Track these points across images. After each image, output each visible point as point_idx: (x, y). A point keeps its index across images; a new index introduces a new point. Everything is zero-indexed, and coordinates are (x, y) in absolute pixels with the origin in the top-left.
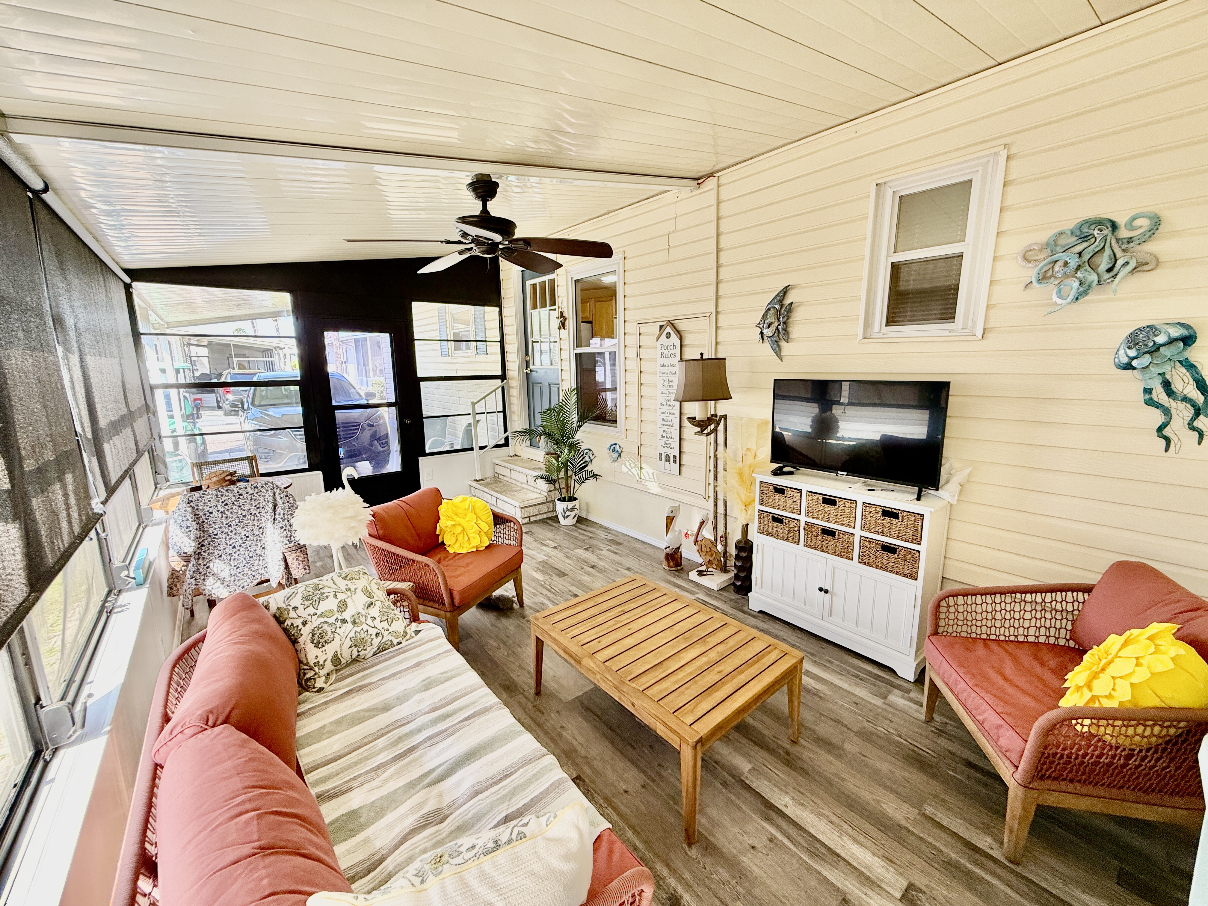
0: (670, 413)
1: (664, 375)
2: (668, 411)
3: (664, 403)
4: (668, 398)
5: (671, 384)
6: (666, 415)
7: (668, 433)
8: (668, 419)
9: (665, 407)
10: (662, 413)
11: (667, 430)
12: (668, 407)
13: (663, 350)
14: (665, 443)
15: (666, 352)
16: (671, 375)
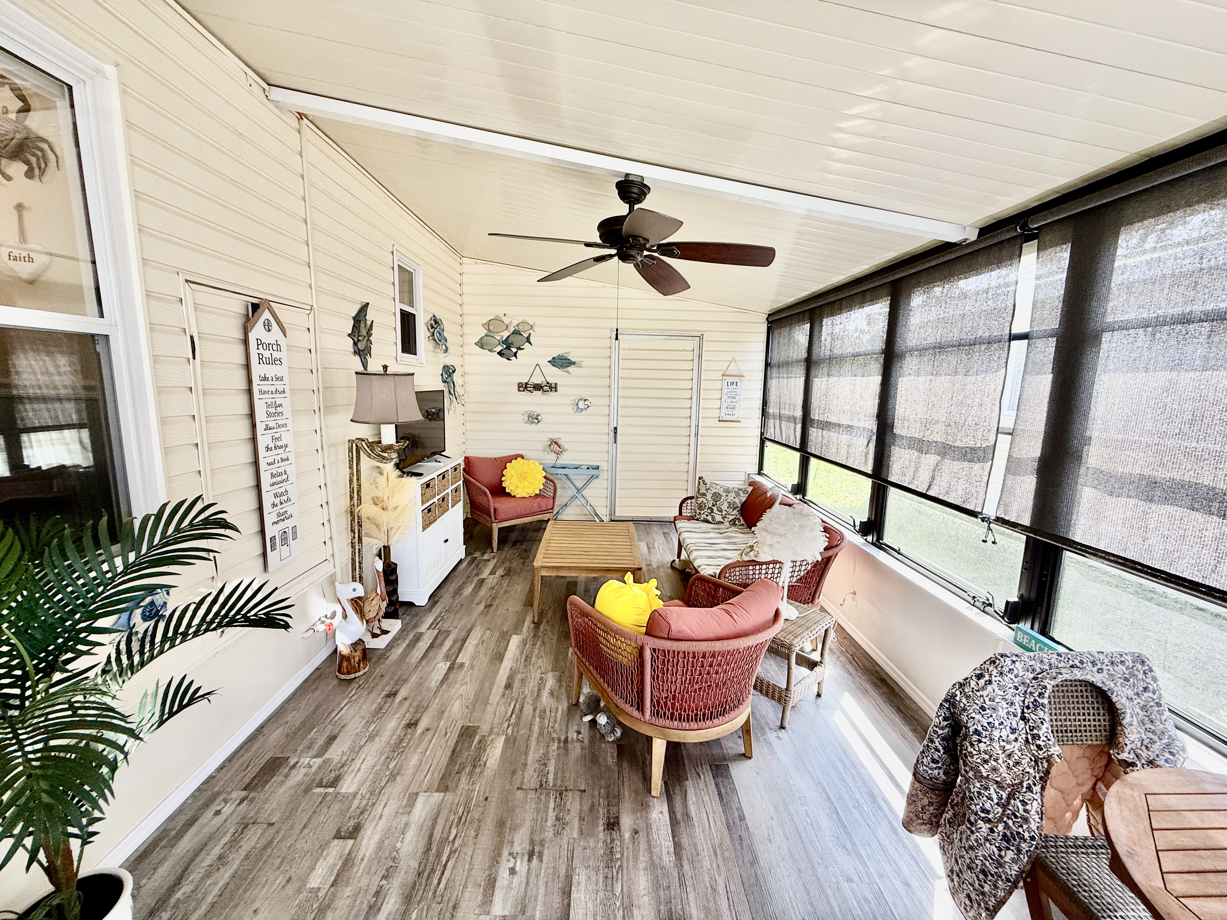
0: (282, 460)
1: (266, 396)
2: (278, 458)
3: (271, 445)
4: (277, 435)
5: (279, 410)
6: (277, 465)
7: (282, 494)
8: (280, 470)
9: (274, 452)
10: (269, 464)
11: (280, 491)
12: (279, 451)
13: (261, 351)
14: (279, 515)
15: (267, 354)
16: (278, 395)
